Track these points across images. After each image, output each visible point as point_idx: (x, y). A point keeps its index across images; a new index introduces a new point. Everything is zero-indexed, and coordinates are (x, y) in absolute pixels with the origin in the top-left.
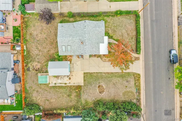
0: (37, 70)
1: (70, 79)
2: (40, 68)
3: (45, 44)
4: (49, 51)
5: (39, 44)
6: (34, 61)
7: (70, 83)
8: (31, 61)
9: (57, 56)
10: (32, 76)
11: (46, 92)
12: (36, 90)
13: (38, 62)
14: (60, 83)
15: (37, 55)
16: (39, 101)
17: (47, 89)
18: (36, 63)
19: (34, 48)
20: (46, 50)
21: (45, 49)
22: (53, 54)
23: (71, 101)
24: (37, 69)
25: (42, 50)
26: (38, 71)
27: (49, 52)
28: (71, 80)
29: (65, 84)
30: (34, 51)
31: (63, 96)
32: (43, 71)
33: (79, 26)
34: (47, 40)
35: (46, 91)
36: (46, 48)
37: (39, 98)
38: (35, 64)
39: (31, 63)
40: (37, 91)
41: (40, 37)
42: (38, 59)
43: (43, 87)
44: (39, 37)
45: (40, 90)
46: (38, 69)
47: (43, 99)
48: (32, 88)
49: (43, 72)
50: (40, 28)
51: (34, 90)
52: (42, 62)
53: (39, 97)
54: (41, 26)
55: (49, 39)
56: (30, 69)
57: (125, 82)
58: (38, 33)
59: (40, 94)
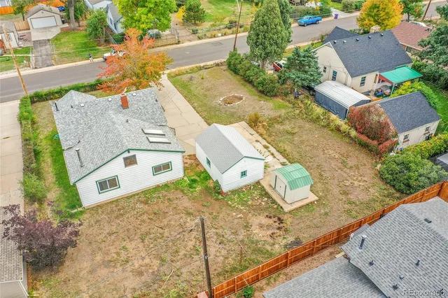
0: (279, 219)
2: (266, 214)
3: (166, 234)
4: (189, 214)
5: (176, 252)
6: (253, 243)
7: (257, 141)
8: (260, 251)
9: (195, 188)
10: (309, 227)
11: (327, 174)
12: (343, 197)
13: (247, 226)
14: (275, 157)
16: (365, 179)
18: (255, 230)
21: (187, 224)
22: (194, 199)
24: (276, 219)
26: (277, 216)
27: (191, 211)
29: (266, 147)
31: (302, 142)
32: (267, 203)
34: (147, 234)
35: (321, 175)
36: (181, 225)
37: (359, 181)
38: (260, 234)
39: (269, 248)
40: (346, 193)
41: (143, 259)
42: (235, 233)
44: (147, 261)
45: (336, 191)
46: (270, 217)
47: (353, 174)
49: (274, 202)
50: (103, 272)
52: (241, 218)
53: (356, 183)
54: (91, 272)
55: (144, 229)
56: (291, 239)
57: (195, 82)
58: (128, 274)
59: (347, 184)
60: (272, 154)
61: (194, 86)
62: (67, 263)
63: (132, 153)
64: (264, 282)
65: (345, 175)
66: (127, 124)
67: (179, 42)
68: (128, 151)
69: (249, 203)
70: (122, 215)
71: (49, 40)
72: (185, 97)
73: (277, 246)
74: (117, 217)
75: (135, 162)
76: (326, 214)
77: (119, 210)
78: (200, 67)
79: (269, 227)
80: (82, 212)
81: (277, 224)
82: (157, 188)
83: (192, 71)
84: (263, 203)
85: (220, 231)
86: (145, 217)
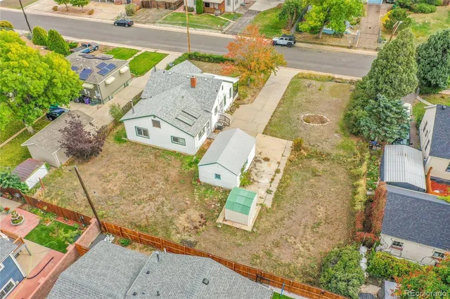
0: (205, 223)
1: (267, 159)
2: (204, 213)
3: (141, 182)
4: (167, 180)
5: (132, 195)
6: (171, 222)
7: (279, 163)
8: (166, 229)
9: (191, 167)
10: (214, 242)
11: (286, 221)
12: (269, 245)
13: (182, 211)
14: (271, 182)
15: (158, 209)
16: (312, 248)
17: (279, 214)
18: (182, 218)
19: (132, 209)
20: (161, 185)
21: (157, 185)
22: (181, 173)
23: (333, 174)
24: (203, 221)
25: (154, 192)
26: (208, 220)
27: (170, 179)
28: (271, 159)
29: (277, 171)
30: (142, 212)
31: (312, 186)
32: (216, 207)
33: (155, 85)
34: (135, 175)
35: (282, 219)
36: (154, 183)
37: (303, 247)
38: (182, 221)
39: (173, 232)
40: (277, 245)
41: (115, 186)
42: (171, 210)
43: (265, 224)
44: (115, 188)
45: (274, 236)
46: (202, 217)
47: (308, 237)
48: (258, 257)
49: (220, 211)
50: (94, 178)
51: (269, 254)
52: (187, 204)
53: (299, 245)
54: (91, 175)
55: (137, 171)
56: (192, 239)
57: (309, 90)
58: (101, 188)
59: (289, 240)
60: (273, 179)
61: (304, 93)
62: (89, 163)
63: (156, 119)
64: (141, 245)
65: (301, 233)
66: (180, 99)
67: (351, 47)
68: (155, 116)
69: (206, 199)
70: (138, 156)
71: (259, 12)
72: (283, 99)
73: (179, 235)
74: (134, 155)
75: (160, 127)
76: (239, 245)
77: (141, 152)
78: (333, 78)
79: (192, 221)
80: (125, 141)
81: (198, 224)
82: (173, 153)
83: (321, 79)
84: (213, 206)
85: (167, 202)
86: (145, 165)
